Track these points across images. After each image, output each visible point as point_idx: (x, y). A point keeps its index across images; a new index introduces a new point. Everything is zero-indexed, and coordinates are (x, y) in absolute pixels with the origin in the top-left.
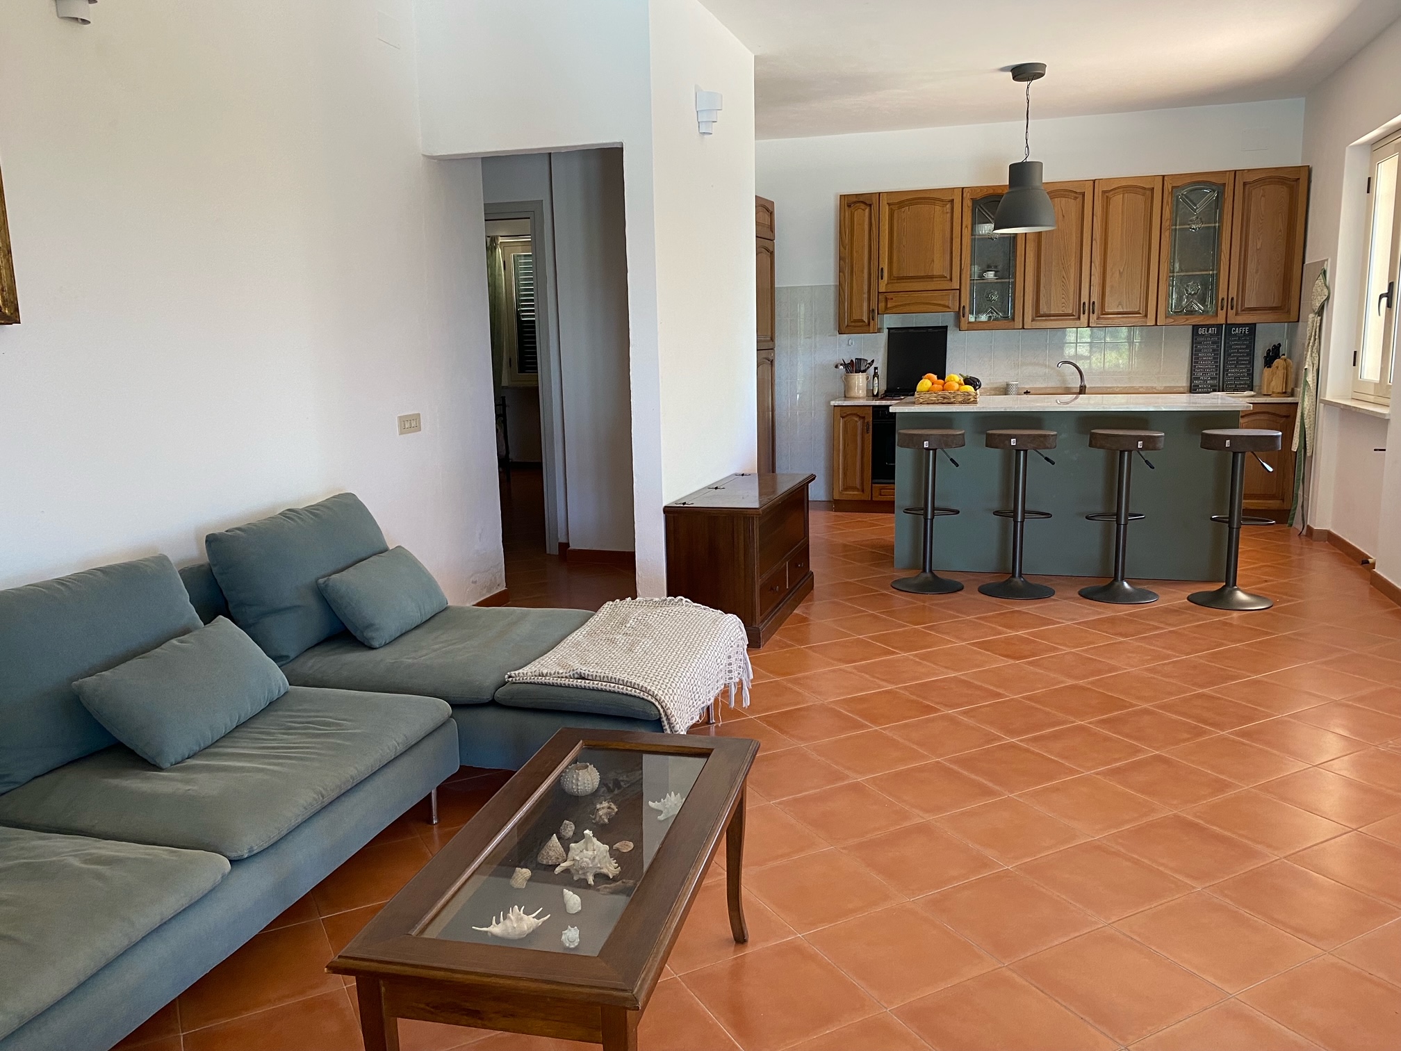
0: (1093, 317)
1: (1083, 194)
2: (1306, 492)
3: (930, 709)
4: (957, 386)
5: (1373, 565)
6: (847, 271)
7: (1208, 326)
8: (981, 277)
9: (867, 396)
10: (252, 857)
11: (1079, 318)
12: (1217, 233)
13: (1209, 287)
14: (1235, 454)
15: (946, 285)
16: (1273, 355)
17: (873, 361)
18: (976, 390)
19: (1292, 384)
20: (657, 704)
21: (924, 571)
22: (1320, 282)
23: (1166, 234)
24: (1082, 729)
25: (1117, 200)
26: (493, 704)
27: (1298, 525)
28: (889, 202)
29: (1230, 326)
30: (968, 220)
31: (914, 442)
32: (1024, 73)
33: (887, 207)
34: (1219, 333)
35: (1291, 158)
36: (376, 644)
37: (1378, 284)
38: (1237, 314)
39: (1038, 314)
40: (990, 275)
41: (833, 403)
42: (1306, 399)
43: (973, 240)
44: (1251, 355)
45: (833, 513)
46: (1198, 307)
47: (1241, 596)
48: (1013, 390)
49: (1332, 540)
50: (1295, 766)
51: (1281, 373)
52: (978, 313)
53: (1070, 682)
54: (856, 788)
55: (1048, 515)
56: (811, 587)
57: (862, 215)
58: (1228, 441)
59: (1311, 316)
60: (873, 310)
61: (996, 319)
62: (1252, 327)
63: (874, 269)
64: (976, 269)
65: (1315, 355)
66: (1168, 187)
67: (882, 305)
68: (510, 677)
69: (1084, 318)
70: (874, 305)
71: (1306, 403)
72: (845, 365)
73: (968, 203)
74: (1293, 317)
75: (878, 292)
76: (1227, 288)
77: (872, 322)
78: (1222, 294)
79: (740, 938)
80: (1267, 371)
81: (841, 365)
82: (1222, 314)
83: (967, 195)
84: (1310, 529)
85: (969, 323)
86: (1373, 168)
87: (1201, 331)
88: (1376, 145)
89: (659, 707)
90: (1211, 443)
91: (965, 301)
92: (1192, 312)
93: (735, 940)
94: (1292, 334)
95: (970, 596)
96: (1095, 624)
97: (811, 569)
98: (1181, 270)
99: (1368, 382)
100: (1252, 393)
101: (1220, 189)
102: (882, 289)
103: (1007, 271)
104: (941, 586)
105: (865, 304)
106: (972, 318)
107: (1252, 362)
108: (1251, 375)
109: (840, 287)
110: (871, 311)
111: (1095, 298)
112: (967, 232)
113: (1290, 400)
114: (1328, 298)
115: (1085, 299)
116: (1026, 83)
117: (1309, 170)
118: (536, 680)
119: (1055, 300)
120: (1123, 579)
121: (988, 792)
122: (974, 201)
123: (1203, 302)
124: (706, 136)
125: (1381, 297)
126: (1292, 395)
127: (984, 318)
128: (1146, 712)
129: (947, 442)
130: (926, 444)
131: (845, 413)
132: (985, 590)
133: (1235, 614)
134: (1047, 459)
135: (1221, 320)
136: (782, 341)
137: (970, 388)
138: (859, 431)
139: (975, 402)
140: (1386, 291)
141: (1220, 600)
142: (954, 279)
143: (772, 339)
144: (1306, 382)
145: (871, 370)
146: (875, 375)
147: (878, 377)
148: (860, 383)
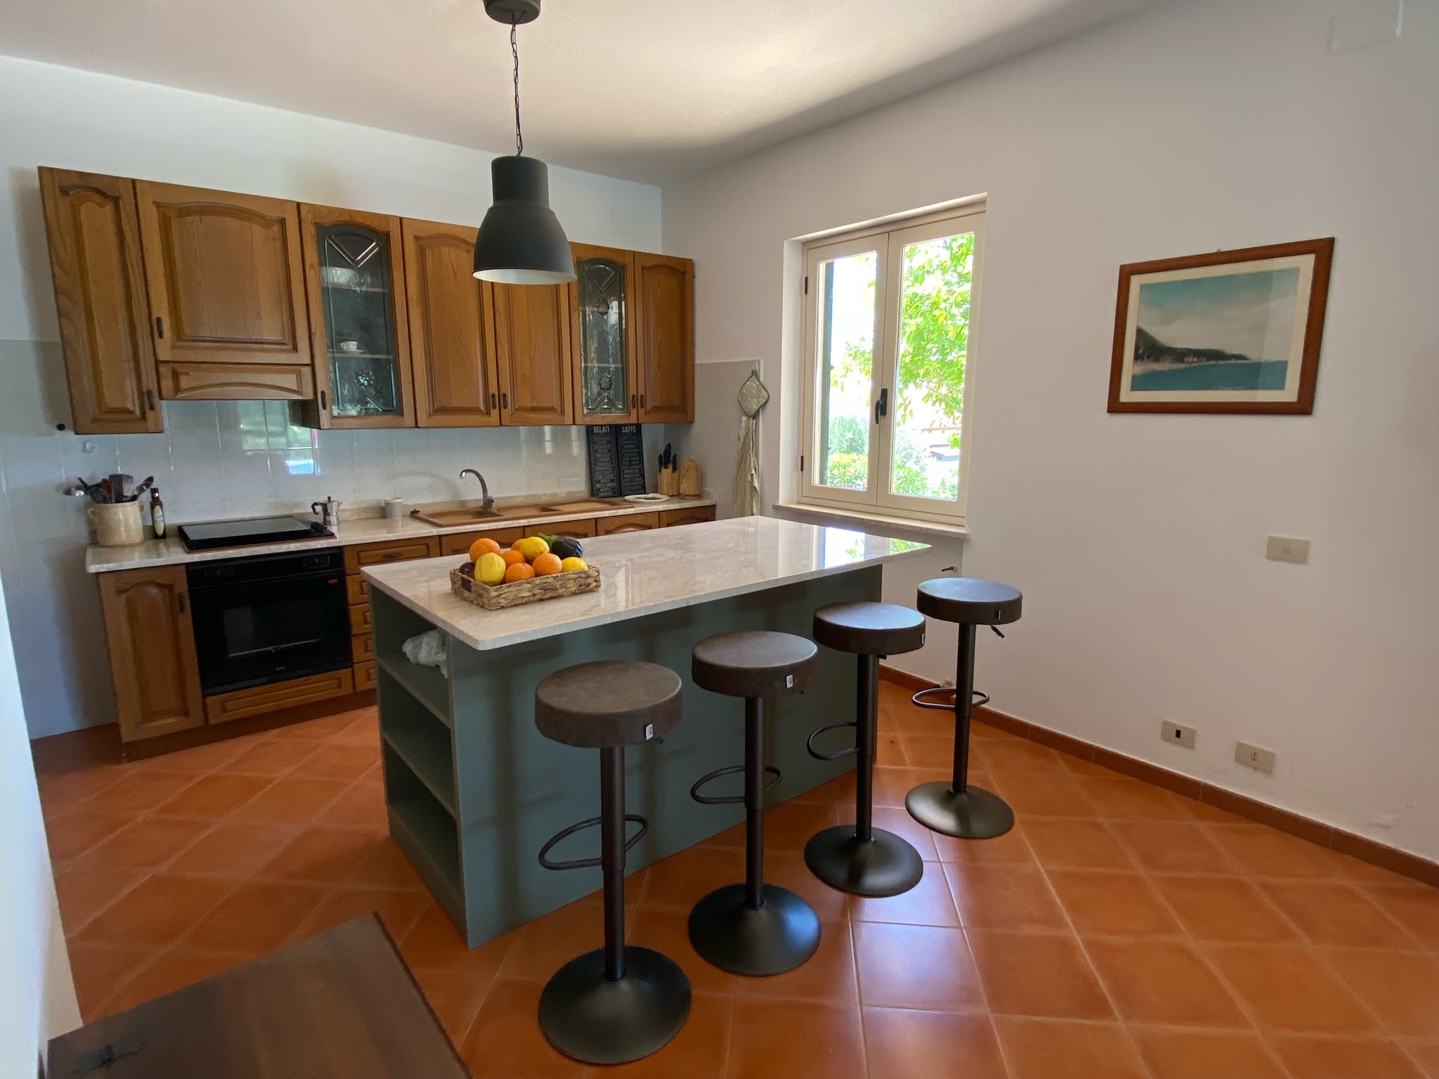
0: (505, 414)
6: (79, 317)
9: (146, 539)
11: (489, 415)
15: (285, 357)
16: (667, 457)
17: (144, 479)
22: (754, 384)
23: (575, 315)
28: (157, 200)
30: (312, 256)
33: (154, 209)
34: (612, 430)
38: (646, 413)
39: (434, 407)
40: (351, 346)
42: (755, 505)
43: (326, 291)
44: (641, 454)
57: (99, 213)
59: (744, 418)
60: (149, 392)
61: (373, 413)
62: (639, 427)
63: (141, 318)
65: (755, 459)
67: (167, 384)
69: (495, 413)
70: (149, 382)
72: (88, 489)
73: (309, 230)
74: (688, 417)
75: (157, 362)
76: (636, 384)
77: (149, 412)
81: (78, 488)
82: (634, 413)
83: (307, 217)
85: (334, 417)
86: (809, 268)
87: (597, 430)
91: (324, 385)
101: (620, 269)
102: (164, 356)
106: (336, 411)
107: (642, 462)
108: (643, 476)
109: (66, 346)
110: (145, 394)
111: (505, 388)
112: (312, 275)
114: (768, 401)
115: (493, 388)
116: (509, 28)
117: (692, 264)
119: (455, 388)
122: (321, 228)
127: (354, 410)
135: (633, 419)
138: (163, 612)
142: (299, 348)
144: (754, 487)
145: (146, 495)
146: (155, 502)
147: (161, 505)
148: (128, 518)
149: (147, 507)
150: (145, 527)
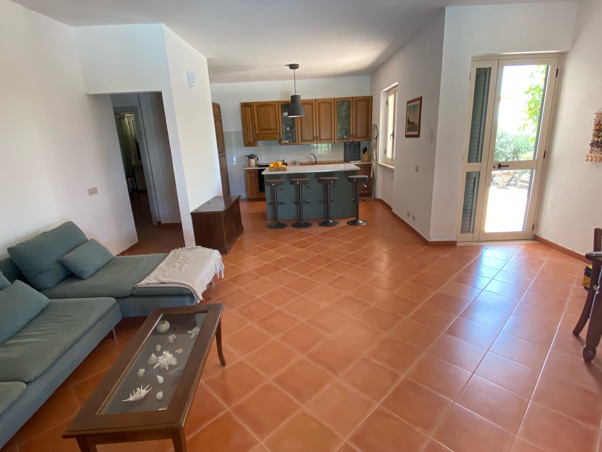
0: (318, 141)
1: (313, 104)
2: (375, 189)
3: (279, 269)
4: (281, 165)
5: (392, 209)
6: (245, 127)
7: (348, 143)
8: (285, 129)
9: (256, 165)
10: (36, 379)
11: (314, 141)
12: (349, 115)
13: (347, 132)
14: (357, 183)
15: (275, 132)
16: (365, 150)
17: (256, 155)
18: (286, 166)
19: (370, 158)
20: (190, 289)
21: (276, 222)
22: (376, 130)
23: (336, 116)
24: (321, 270)
25: (322, 105)
26: (132, 295)
27: (373, 197)
28: (256, 105)
29: (353, 142)
30: (280, 111)
31: (270, 184)
32: (293, 67)
33: (256, 107)
34: (351, 144)
35: (368, 94)
36: (85, 277)
37: (390, 132)
38: (355, 139)
39: (302, 140)
40: (288, 128)
41: (245, 169)
42: (374, 163)
43: (282, 118)
44: (360, 150)
45: (249, 202)
46: (345, 137)
47: (360, 222)
48: (297, 163)
49: (381, 201)
50: (376, 274)
51: (367, 155)
52: (286, 140)
53: (317, 254)
54: (258, 300)
55: (309, 203)
56: (243, 229)
57: (248, 110)
58: (355, 180)
59: (374, 140)
61: (291, 142)
62: (359, 143)
63: (254, 127)
64: (284, 126)
65: (376, 151)
66: (335, 102)
67: (257, 138)
68: (137, 286)
69: (315, 141)
70: (255, 138)
71: (374, 164)
72: (248, 156)
73: (280, 107)
74: (370, 139)
75: (256, 134)
76: (352, 131)
77: (255, 143)
78: (351, 133)
79: (223, 364)
80: (364, 155)
81: (247, 156)
82: (351, 139)
83: (279, 104)
84: (376, 198)
85: (283, 143)
86: (388, 98)
87: (346, 144)
88: (388, 91)
89: (192, 290)
90: (350, 180)
91: (282, 137)
92: (343, 139)
93: (222, 365)
94: (369, 144)
95: (289, 228)
96: (323, 234)
97: (242, 224)
98: (340, 126)
99: (388, 159)
100: (360, 161)
101: (349, 102)
102: (257, 132)
103: (293, 127)
104: (281, 226)
105: (252, 138)
106: (284, 142)
107: (360, 152)
108: (360, 156)
109: (244, 132)
110: (254, 140)
111: (318, 135)
112: (280, 115)
113: (370, 163)
114: (378, 135)
115: (315, 135)
116: (293, 70)
117: (372, 97)
118: (146, 286)
119: (307, 136)
120: (330, 219)
121: (296, 295)
122: (282, 106)
123: (346, 136)
124: (192, 87)
125: (391, 135)
126: (370, 161)
127: (287, 141)
128: (338, 262)
129: (279, 184)
130: (273, 185)
131: (249, 172)
132: (294, 226)
133: (359, 227)
134: (307, 187)
135: (351, 141)
136: (227, 150)
137: (284, 166)
138: (254, 177)
139: (286, 170)
140: (392, 134)
141: (354, 223)
142: (278, 130)
143: (224, 149)
144: (374, 158)
145: (256, 158)
146: (258, 159)
147: (258, 160)
148: (253, 161)
149: (256, 160)
150: (256, 164)
